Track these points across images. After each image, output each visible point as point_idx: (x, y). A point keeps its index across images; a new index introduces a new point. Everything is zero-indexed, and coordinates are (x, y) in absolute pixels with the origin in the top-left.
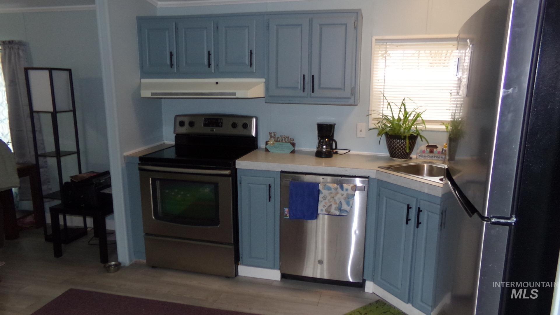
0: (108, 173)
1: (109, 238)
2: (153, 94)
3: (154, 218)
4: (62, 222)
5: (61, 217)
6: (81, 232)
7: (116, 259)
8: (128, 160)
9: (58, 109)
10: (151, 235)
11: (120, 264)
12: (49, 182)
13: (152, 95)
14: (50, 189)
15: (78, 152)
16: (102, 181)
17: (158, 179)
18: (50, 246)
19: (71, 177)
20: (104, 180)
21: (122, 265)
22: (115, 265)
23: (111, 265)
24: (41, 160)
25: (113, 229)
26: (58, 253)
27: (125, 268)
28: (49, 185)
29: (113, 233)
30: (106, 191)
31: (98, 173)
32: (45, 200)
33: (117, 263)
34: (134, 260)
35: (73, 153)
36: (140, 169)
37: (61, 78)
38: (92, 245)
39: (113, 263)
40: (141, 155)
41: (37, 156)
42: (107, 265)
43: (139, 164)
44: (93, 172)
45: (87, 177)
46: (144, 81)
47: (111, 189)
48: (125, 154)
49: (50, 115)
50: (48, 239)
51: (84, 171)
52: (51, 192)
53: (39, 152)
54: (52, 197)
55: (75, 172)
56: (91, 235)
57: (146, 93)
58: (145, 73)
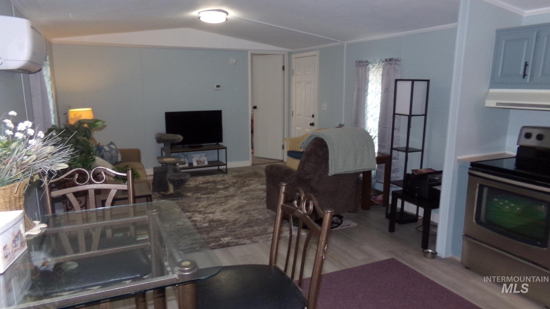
0: (441, 172)
1: (432, 230)
2: (498, 104)
3: (474, 221)
4: (399, 205)
5: (399, 201)
6: (413, 218)
7: (434, 249)
8: (461, 163)
9: (413, 114)
10: (470, 237)
11: (436, 253)
12: (398, 171)
13: (496, 105)
14: (398, 177)
15: (422, 151)
16: (437, 178)
17: (486, 186)
18: (387, 222)
19: (413, 170)
20: (438, 178)
21: (438, 255)
22: (432, 253)
23: (428, 252)
24: (395, 153)
25: (437, 222)
26: (392, 229)
27: (440, 259)
28: (397, 174)
29: (436, 226)
30: (437, 188)
31: (434, 170)
32: (391, 185)
33: (434, 252)
34: (450, 255)
35: (418, 151)
36: (470, 174)
37: (421, 87)
38: (418, 230)
39: (430, 251)
40: (474, 160)
41: (392, 149)
42: (426, 251)
43: (470, 169)
44: (431, 169)
45: (425, 172)
46: (492, 91)
47: (441, 187)
48: (459, 158)
49: (407, 117)
50: (387, 216)
51: (424, 167)
52: (398, 179)
53: (394, 146)
54: (397, 183)
55: (418, 167)
56: (420, 223)
57: (491, 103)
58: (495, 83)
